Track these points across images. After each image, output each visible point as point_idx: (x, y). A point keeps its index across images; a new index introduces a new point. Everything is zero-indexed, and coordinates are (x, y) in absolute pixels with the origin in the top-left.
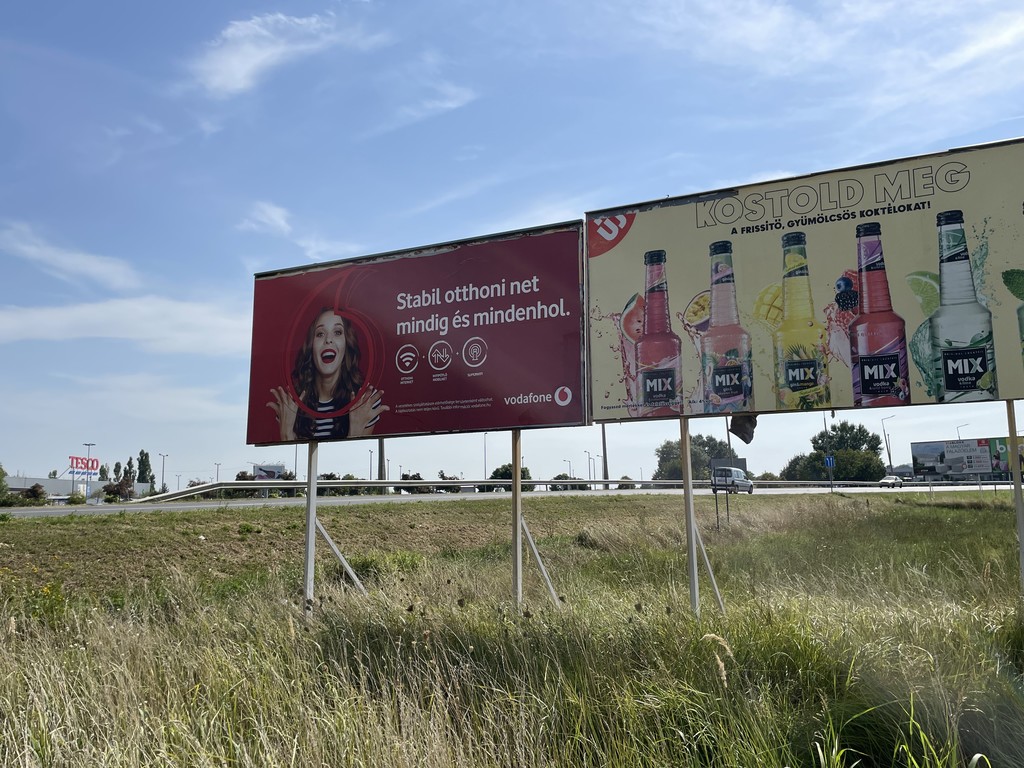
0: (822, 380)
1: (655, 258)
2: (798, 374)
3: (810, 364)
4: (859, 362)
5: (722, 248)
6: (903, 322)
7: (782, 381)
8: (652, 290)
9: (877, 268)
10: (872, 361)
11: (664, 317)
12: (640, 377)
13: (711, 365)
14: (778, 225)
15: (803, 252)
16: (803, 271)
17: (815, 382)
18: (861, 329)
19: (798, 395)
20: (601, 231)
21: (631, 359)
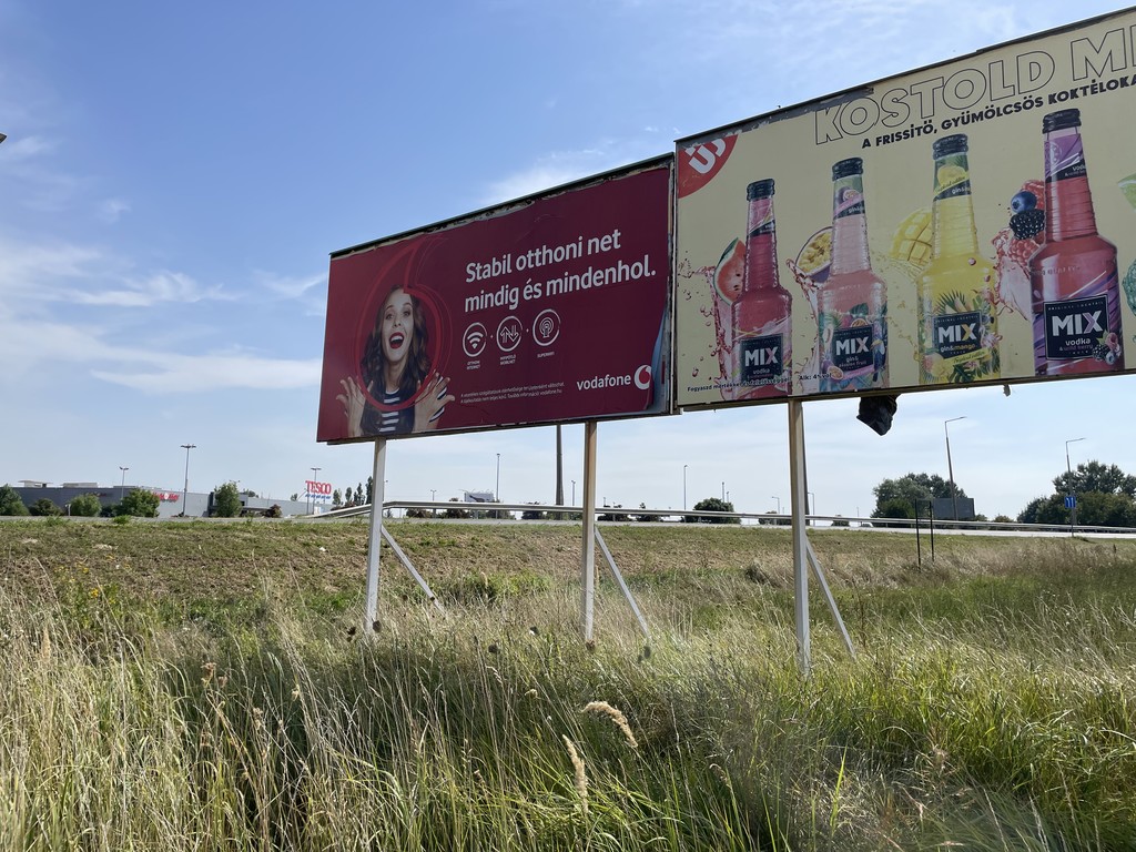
0: (987, 341)
1: (761, 190)
2: (952, 333)
3: (972, 318)
4: (1044, 312)
5: (850, 167)
6: (1113, 250)
7: (929, 344)
8: (756, 233)
9: (1074, 174)
10: (1063, 309)
11: (771, 267)
12: (738, 347)
13: (830, 327)
14: (928, 128)
15: (963, 163)
16: (963, 188)
17: (977, 344)
18: (1048, 264)
19: (951, 362)
20: (694, 163)
21: (726, 325)
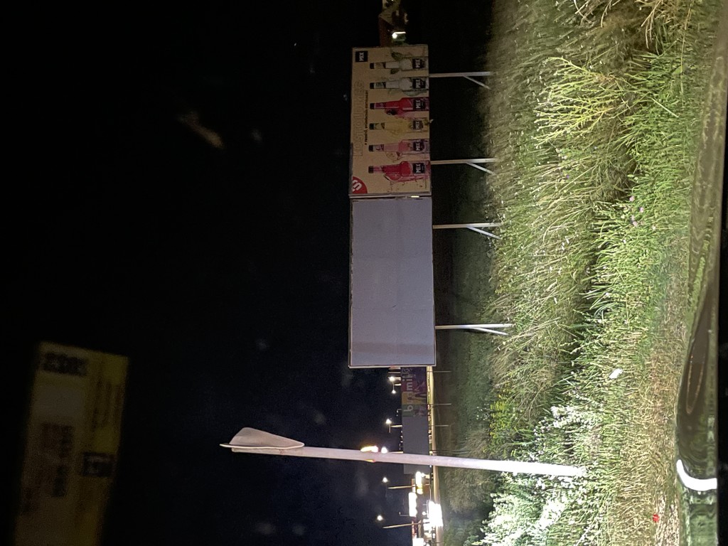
1: (371, 170)
4: (415, 109)
5: (371, 148)
6: (403, 99)
7: (419, 130)
8: (383, 171)
10: (415, 106)
11: (394, 166)
12: (415, 175)
13: (413, 152)
14: (366, 131)
15: (376, 124)
18: (404, 109)
19: (424, 126)
20: (357, 189)
21: (408, 178)
